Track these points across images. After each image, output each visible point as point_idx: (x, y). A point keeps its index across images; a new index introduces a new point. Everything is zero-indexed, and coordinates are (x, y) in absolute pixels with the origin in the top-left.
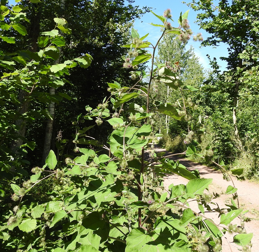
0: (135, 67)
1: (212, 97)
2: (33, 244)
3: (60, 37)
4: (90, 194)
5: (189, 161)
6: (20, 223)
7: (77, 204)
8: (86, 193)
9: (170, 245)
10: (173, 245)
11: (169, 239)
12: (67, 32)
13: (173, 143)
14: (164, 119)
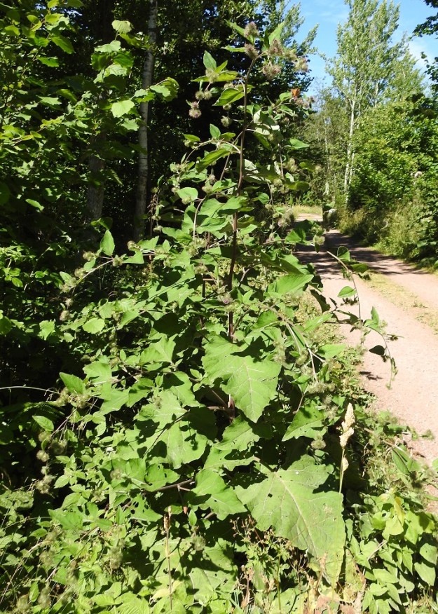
0: (227, 107)
1: (433, 137)
2: (104, 350)
3: (125, 52)
4: (164, 289)
5: (375, 252)
6: (85, 323)
7: (147, 302)
8: (159, 288)
9: (262, 357)
10: (264, 357)
11: (261, 350)
12: (135, 43)
13: (351, 221)
14: (342, 177)
